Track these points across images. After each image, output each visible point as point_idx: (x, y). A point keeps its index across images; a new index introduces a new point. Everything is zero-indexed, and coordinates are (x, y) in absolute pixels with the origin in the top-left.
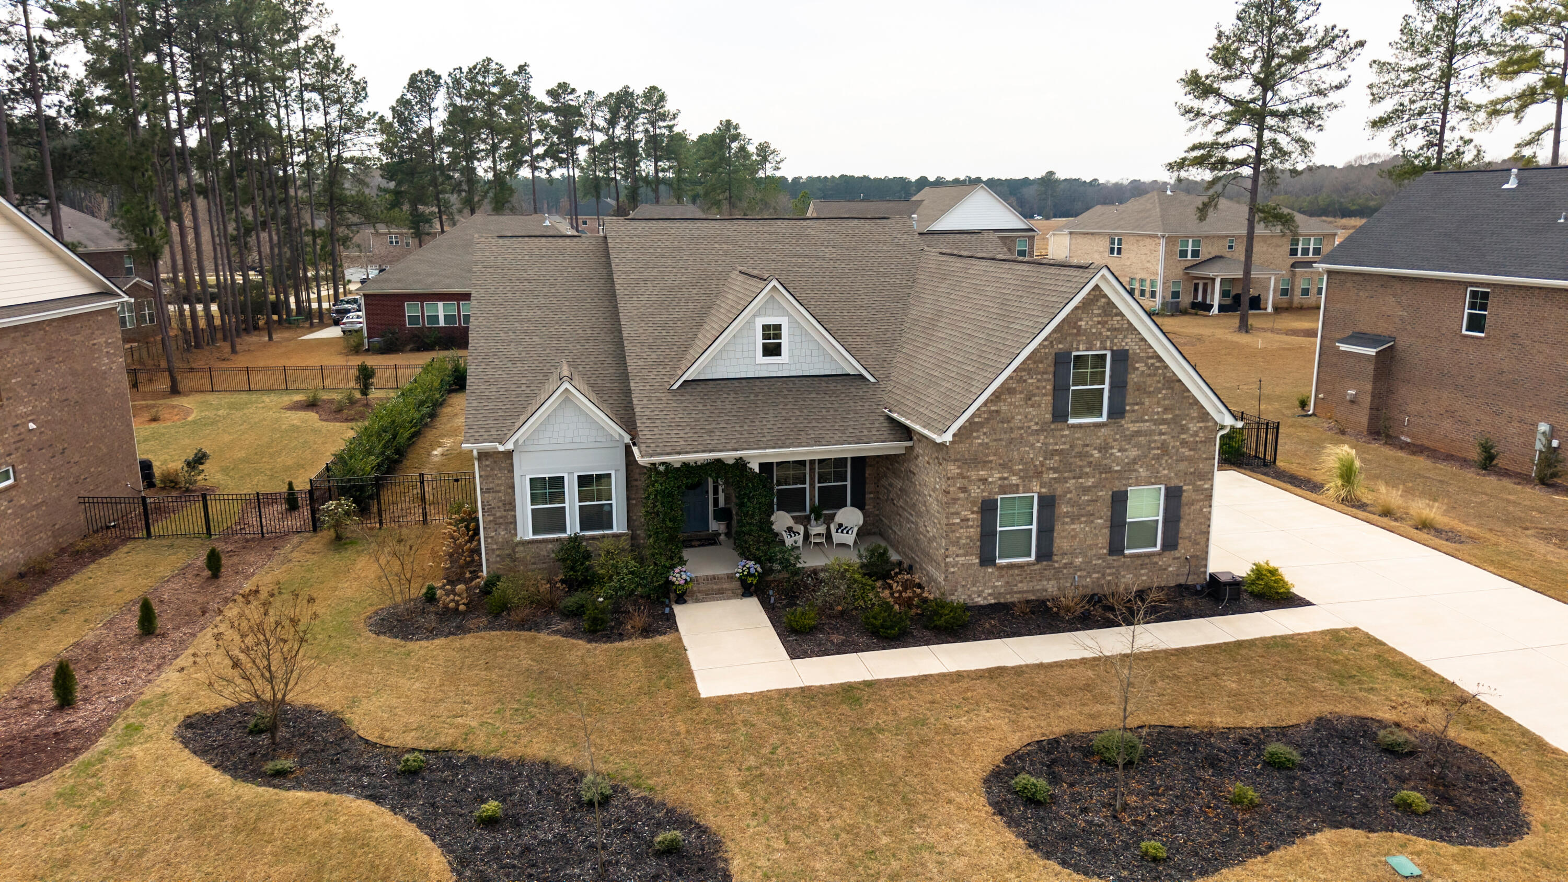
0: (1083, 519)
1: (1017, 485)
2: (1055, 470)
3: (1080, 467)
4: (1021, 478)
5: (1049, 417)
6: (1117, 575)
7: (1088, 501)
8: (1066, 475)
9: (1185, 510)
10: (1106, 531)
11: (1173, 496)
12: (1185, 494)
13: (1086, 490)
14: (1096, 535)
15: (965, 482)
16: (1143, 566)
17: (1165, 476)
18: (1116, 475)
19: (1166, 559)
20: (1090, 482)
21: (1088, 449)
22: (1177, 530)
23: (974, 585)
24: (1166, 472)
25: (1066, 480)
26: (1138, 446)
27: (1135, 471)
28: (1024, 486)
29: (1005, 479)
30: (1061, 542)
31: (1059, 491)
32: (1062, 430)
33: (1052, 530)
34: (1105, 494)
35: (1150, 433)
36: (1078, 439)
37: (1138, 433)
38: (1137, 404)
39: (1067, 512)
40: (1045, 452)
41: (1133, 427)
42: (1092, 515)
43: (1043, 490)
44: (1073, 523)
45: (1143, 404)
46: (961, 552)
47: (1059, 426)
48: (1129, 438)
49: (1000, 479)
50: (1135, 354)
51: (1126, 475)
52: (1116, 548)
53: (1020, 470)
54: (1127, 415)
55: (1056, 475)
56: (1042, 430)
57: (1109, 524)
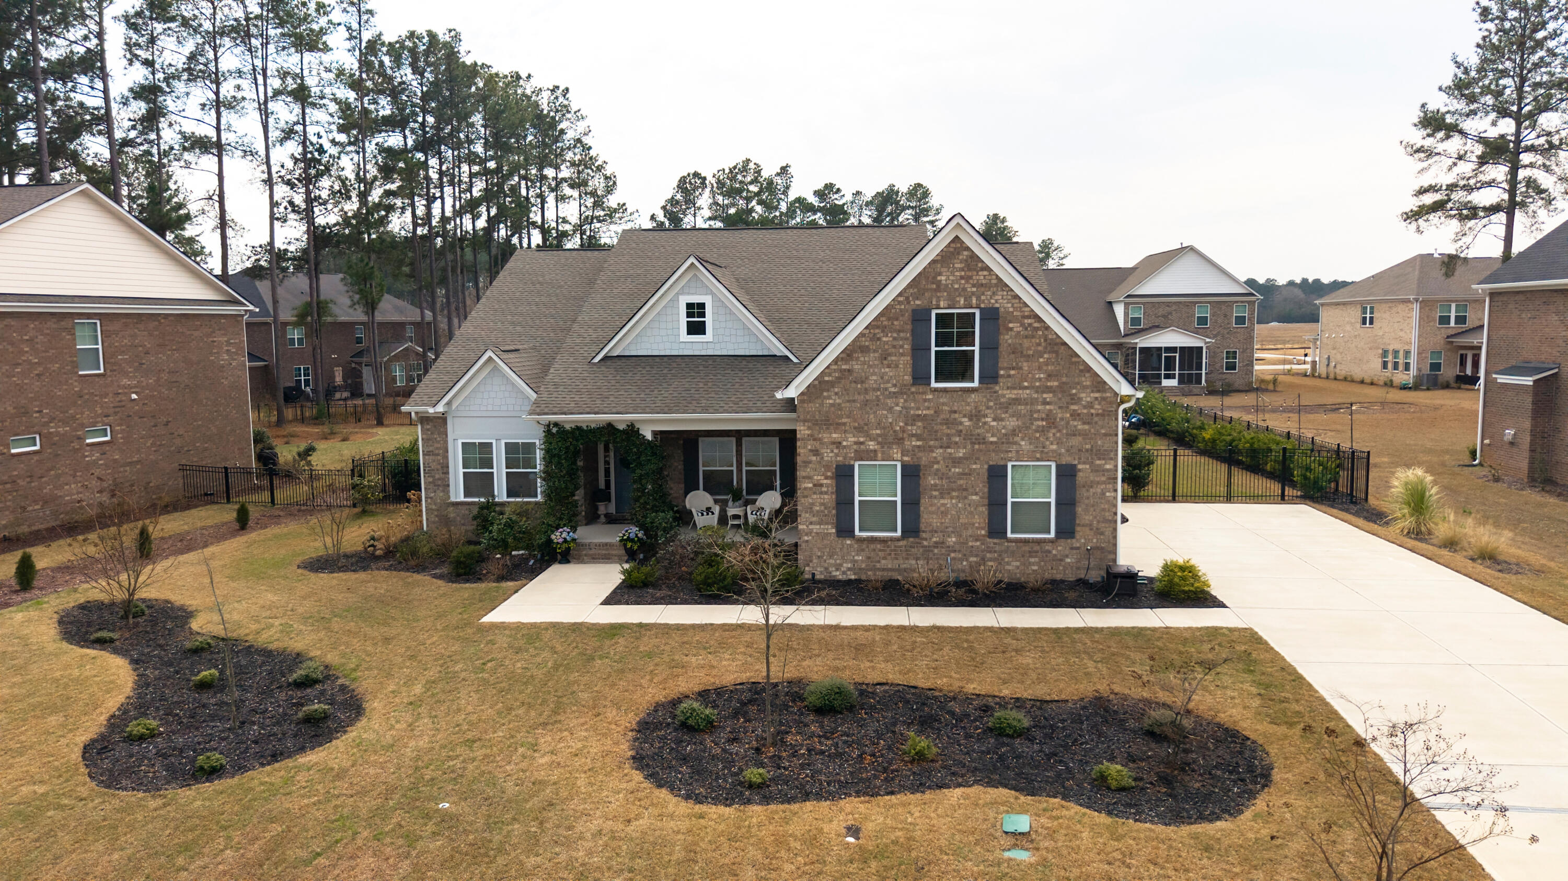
0: (954, 494)
1: (875, 451)
2: (918, 437)
3: (948, 435)
4: (879, 443)
5: (908, 378)
6: (999, 560)
7: (959, 474)
8: (932, 443)
9: (1082, 493)
10: (984, 510)
11: (1066, 474)
12: (1080, 474)
13: (956, 462)
14: (971, 513)
15: (817, 444)
16: (1032, 553)
17: (1053, 451)
18: (992, 447)
19: (1061, 548)
20: (961, 453)
21: (957, 416)
22: (1074, 515)
23: (831, 557)
24: (1054, 447)
25: (931, 449)
26: (1017, 415)
27: (1016, 443)
28: (883, 453)
29: (862, 443)
30: (929, 518)
31: (924, 461)
32: (924, 393)
33: (917, 503)
34: (979, 467)
35: (1033, 402)
36: (943, 404)
37: (1017, 401)
38: (1013, 369)
39: (936, 485)
40: (906, 417)
41: (1011, 394)
42: (966, 490)
43: (906, 459)
44: (942, 498)
45: (1021, 368)
46: (814, 519)
47: (921, 388)
48: (1006, 407)
49: (856, 443)
50: (1009, 312)
51: (1004, 447)
52: (996, 529)
53: (878, 435)
54: (1001, 380)
55: (919, 443)
56: (901, 393)
57: (986, 501)
